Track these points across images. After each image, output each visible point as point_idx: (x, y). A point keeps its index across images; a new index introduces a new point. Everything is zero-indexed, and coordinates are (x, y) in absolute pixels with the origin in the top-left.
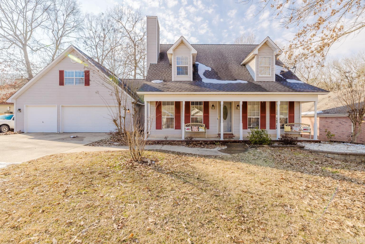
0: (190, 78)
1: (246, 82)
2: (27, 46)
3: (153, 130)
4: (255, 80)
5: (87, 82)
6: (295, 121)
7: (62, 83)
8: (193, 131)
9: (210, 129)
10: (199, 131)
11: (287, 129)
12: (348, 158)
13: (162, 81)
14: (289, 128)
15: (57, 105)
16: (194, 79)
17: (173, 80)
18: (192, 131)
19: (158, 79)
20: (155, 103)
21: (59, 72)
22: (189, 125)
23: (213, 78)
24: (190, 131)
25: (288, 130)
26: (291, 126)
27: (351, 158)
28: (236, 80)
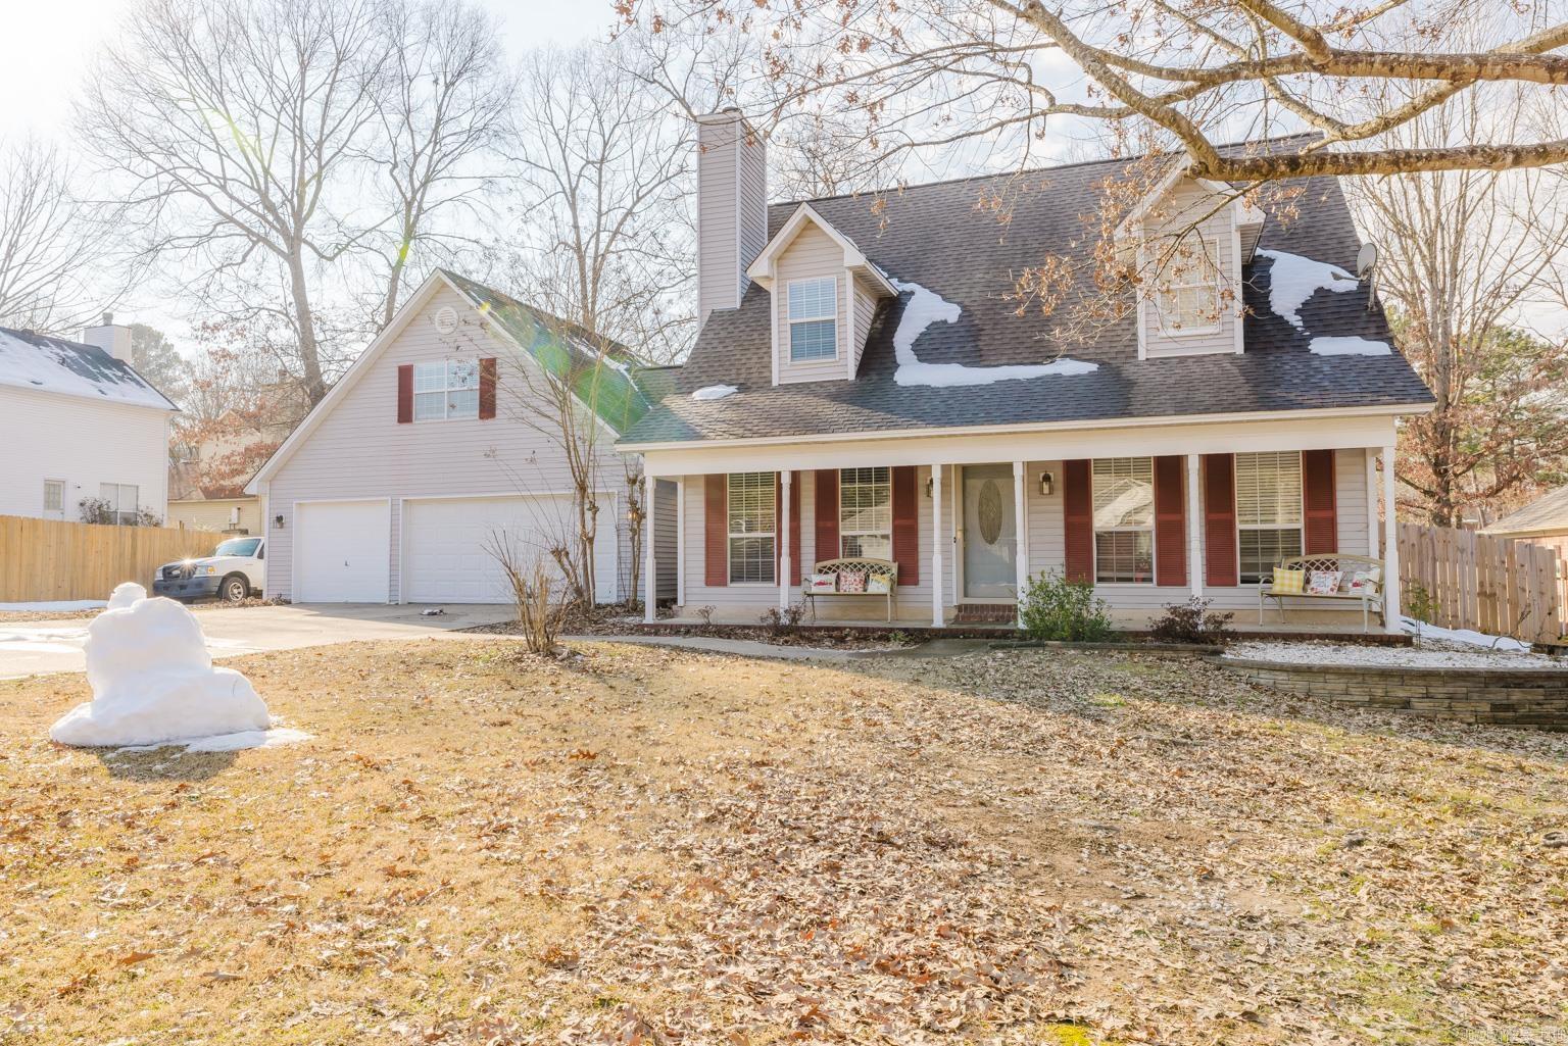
0: (844, 369)
1: (1094, 367)
2: (303, 245)
3: (696, 590)
4: (1142, 356)
5: (488, 405)
6: (1341, 544)
7: (405, 414)
8: (842, 592)
9: (921, 583)
10: (865, 590)
11: (1283, 585)
12: (1318, 685)
13: (733, 389)
14: (1291, 579)
15: (390, 499)
16: (863, 369)
17: (775, 383)
18: (838, 589)
19: (721, 382)
20: (702, 483)
21: (397, 375)
22: (830, 569)
23: (948, 360)
24: (832, 589)
25: (1286, 590)
26: (1308, 569)
27: (1329, 686)
28: (1048, 359)
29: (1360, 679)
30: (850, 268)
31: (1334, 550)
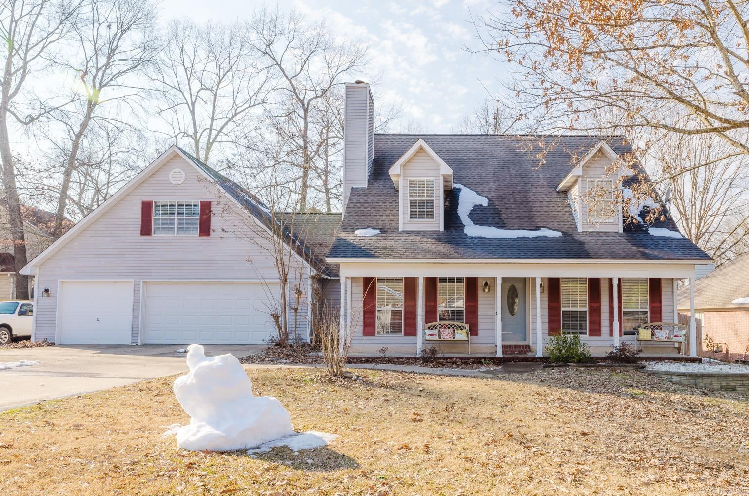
0: (437, 225)
1: (560, 234)
3: (357, 338)
4: (580, 230)
5: (205, 229)
6: (663, 318)
7: (146, 230)
8: (442, 339)
9: (480, 334)
10: (454, 338)
11: (643, 336)
12: (700, 382)
13: (377, 231)
14: (647, 333)
15: (133, 280)
16: (447, 225)
17: (401, 230)
18: (440, 338)
19: (368, 227)
20: (362, 281)
21: (141, 205)
22: (434, 327)
23: (489, 225)
24: (437, 338)
25: (645, 338)
26: (652, 329)
27: (704, 382)
28: (537, 228)
29: (716, 379)
30: (443, 175)
31: (661, 320)
